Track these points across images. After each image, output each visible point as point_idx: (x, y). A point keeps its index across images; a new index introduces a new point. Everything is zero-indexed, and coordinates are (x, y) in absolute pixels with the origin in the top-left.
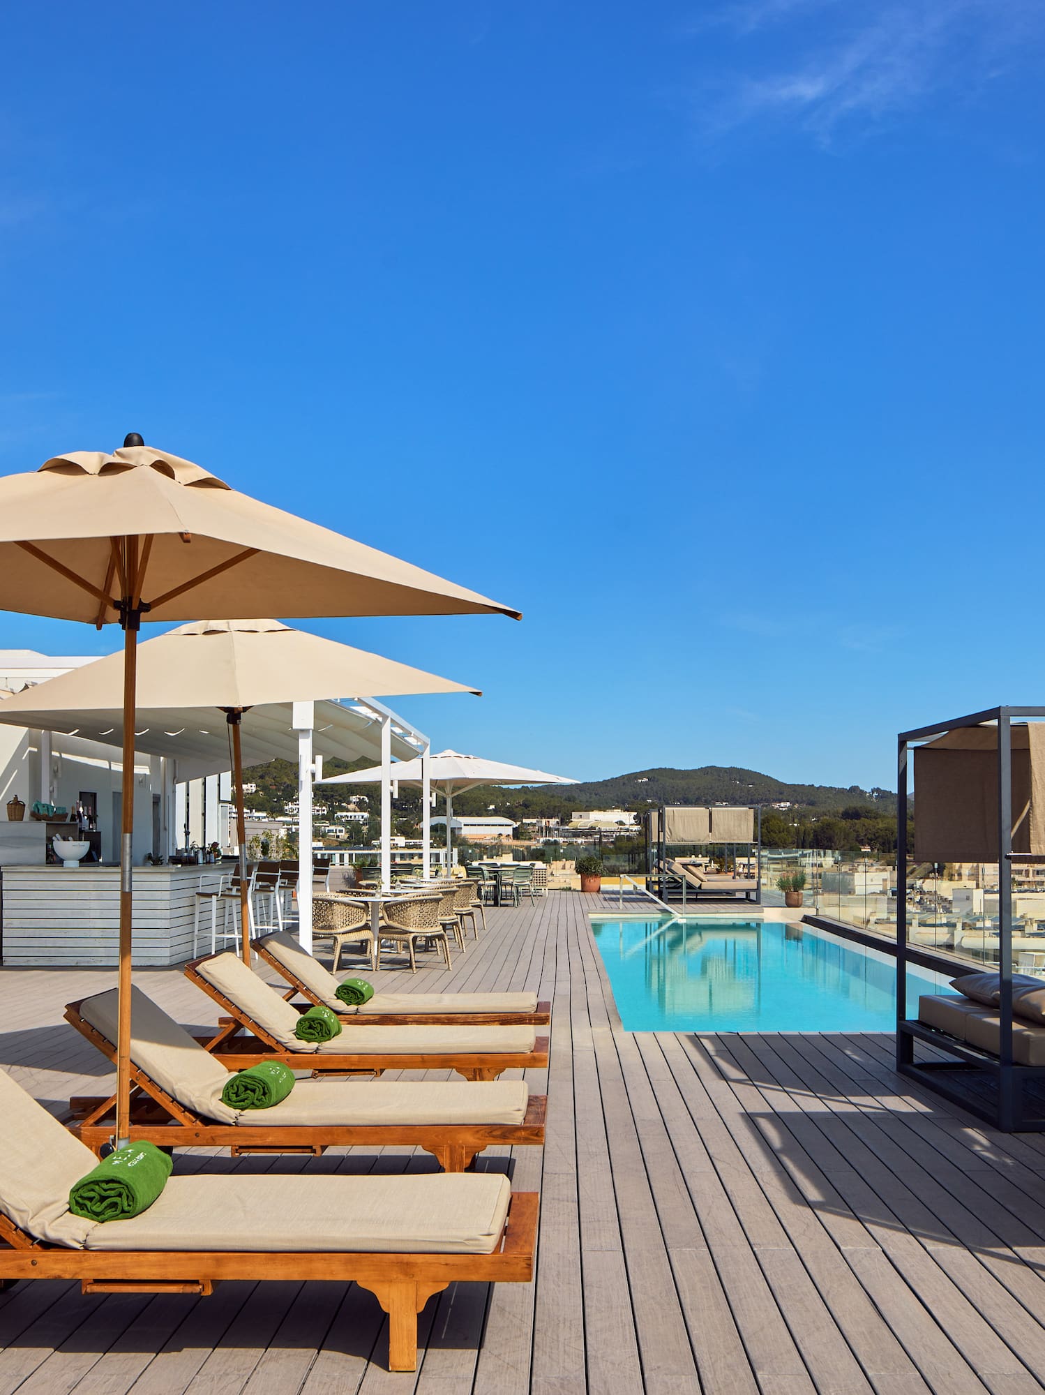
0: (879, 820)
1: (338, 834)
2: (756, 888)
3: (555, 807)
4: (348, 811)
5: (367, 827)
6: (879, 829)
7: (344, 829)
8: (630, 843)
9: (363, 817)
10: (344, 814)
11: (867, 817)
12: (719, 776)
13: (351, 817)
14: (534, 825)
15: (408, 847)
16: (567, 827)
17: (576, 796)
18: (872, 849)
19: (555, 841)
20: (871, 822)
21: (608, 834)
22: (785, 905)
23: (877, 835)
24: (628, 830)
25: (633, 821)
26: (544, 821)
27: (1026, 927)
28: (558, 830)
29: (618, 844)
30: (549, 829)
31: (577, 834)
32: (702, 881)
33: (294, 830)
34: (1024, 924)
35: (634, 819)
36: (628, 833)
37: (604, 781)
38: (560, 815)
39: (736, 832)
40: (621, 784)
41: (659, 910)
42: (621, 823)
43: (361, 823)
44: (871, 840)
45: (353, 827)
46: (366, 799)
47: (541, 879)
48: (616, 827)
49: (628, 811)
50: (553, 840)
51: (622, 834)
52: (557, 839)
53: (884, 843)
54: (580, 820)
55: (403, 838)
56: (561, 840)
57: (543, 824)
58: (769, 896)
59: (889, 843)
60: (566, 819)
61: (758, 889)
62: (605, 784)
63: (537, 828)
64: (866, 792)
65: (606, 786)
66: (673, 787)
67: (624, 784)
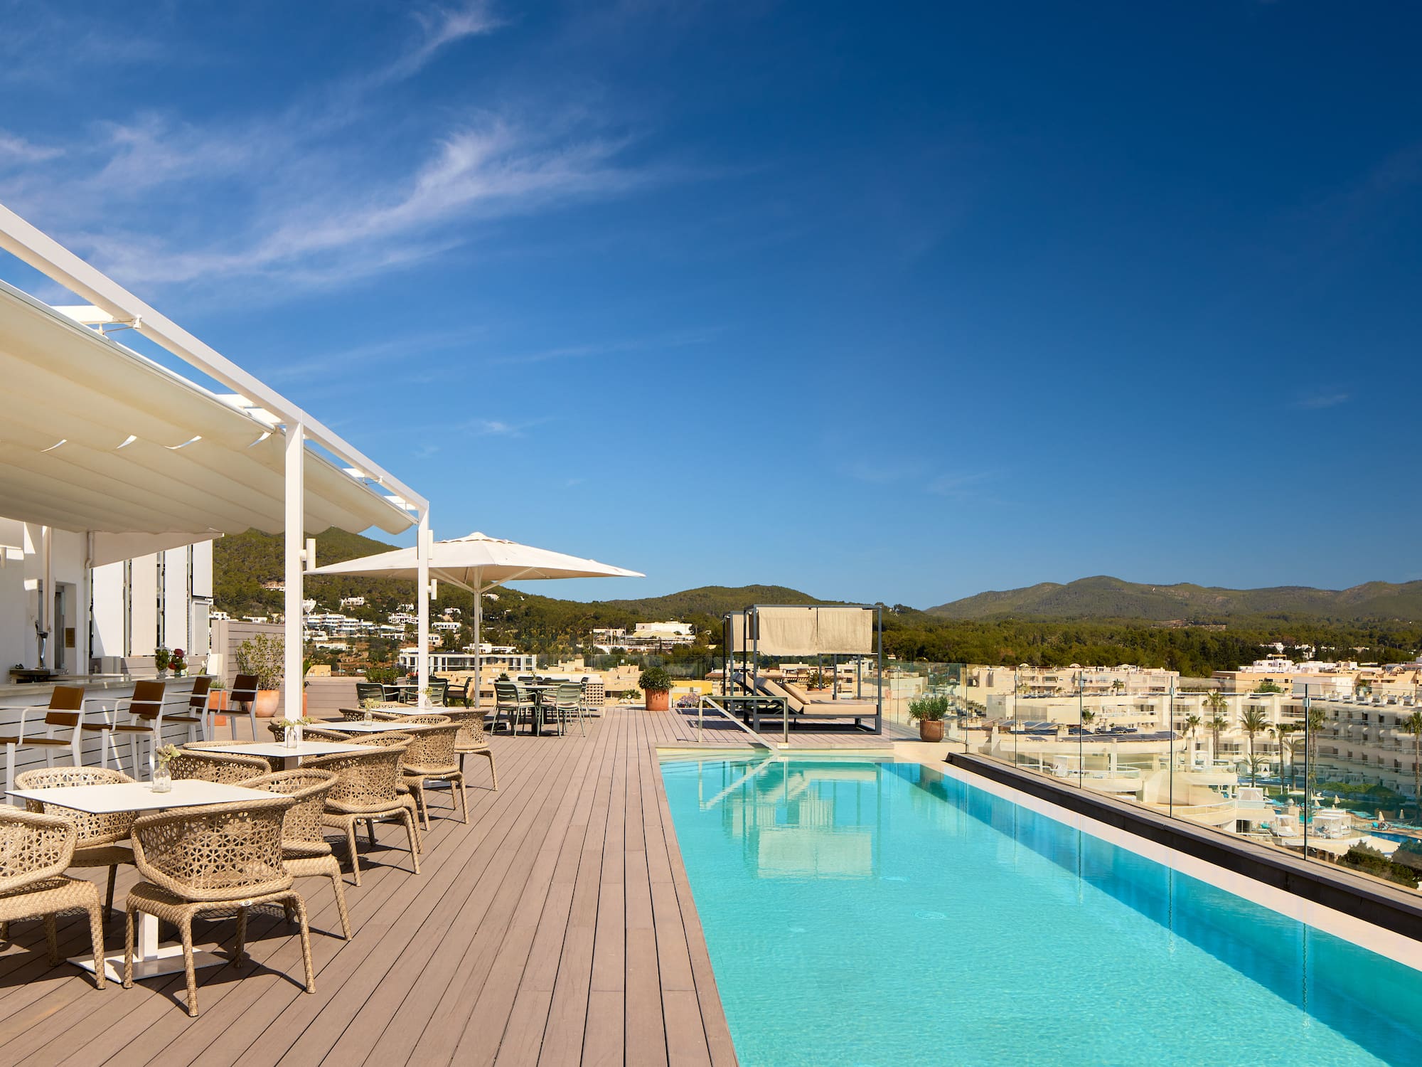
0: (902, 632)
1: (434, 641)
2: (875, 713)
3: (621, 619)
4: (443, 621)
5: (460, 635)
6: (903, 639)
7: (439, 637)
8: (686, 650)
9: (456, 626)
10: (440, 623)
11: (891, 630)
12: (763, 593)
13: (446, 626)
14: (603, 634)
15: (494, 652)
16: (631, 637)
17: (640, 610)
18: (897, 658)
19: (621, 648)
20: (896, 634)
21: (667, 642)
22: (920, 738)
23: (901, 645)
24: (684, 639)
25: (689, 632)
26: (612, 631)
27: (1059, 732)
28: (624, 638)
29: (676, 651)
30: (616, 638)
31: (640, 642)
32: (804, 703)
33: (396, 638)
34: (1056, 728)
35: (690, 630)
36: (684, 642)
37: (663, 597)
38: (625, 626)
39: (850, 640)
40: (679, 599)
41: (752, 744)
42: (678, 633)
43: (454, 632)
44: (897, 649)
45: (447, 635)
46: (459, 611)
47: (597, 696)
48: (674, 637)
49: (684, 623)
50: (619, 648)
51: (679, 642)
52: (623, 647)
53: (908, 652)
54: (643, 630)
55: (490, 645)
56: (626, 648)
57: (611, 634)
58: (894, 727)
59: (913, 652)
60: (630, 630)
61: (877, 714)
62: (664, 599)
63: (606, 636)
64: (889, 608)
65: (666, 601)
66: (723, 603)
67: (681, 600)
